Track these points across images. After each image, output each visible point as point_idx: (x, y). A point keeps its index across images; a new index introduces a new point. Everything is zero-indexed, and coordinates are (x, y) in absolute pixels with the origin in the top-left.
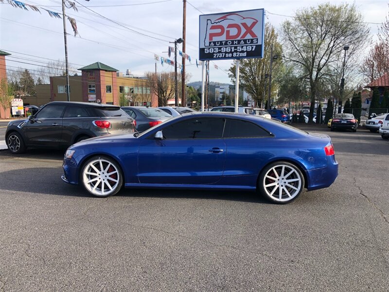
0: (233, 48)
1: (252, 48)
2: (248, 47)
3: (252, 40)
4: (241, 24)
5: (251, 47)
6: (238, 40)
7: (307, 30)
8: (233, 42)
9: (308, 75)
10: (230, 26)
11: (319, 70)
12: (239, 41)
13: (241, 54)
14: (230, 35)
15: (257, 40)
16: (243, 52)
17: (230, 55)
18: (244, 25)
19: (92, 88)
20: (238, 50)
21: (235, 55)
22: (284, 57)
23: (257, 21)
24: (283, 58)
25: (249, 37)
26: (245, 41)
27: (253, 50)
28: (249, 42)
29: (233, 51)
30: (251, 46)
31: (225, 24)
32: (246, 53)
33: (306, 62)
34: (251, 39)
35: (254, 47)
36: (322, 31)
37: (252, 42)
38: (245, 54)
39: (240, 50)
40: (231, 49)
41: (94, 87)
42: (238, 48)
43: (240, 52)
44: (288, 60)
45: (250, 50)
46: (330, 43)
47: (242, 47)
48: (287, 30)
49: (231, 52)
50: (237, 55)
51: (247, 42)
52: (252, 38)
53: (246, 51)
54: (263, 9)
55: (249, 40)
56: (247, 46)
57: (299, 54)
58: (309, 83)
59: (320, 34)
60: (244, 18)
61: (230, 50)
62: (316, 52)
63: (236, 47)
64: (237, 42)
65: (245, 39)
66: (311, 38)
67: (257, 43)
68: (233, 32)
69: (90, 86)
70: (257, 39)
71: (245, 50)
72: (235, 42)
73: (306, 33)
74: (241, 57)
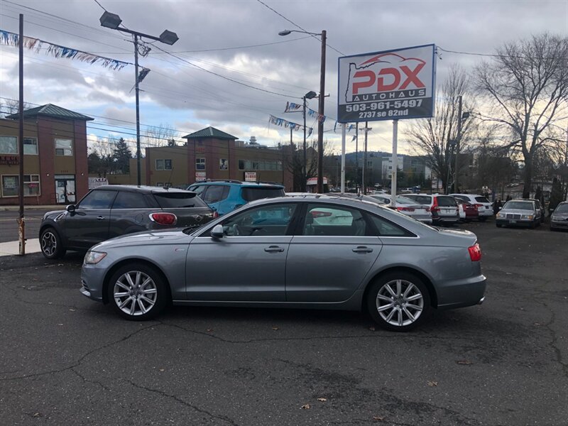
0: (388, 104)
1: (417, 102)
2: (411, 102)
3: (417, 91)
4: (401, 67)
5: (415, 101)
6: (395, 92)
7: (515, 73)
8: (387, 94)
9: (518, 142)
10: (384, 71)
11: (537, 133)
12: (397, 93)
13: (401, 113)
14: (384, 84)
15: (425, 91)
16: (403, 109)
17: (384, 114)
18: (405, 69)
19: (201, 163)
20: (396, 107)
21: (391, 113)
22: (480, 114)
23: (425, 63)
24: (478, 116)
25: (412, 86)
26: (406, 93)
27: (419, 105)
28: (412, 94)
29: (388, 107)
30: (416, 99)
31: (376, 68)
32: (407, 110)
33: (516, 121)
34: (415, 90)
35: (420, 101)
36: (539, 73)
37: (417, 94)
38: (406, 112)
39: (399, 106)
40: (385, 105)
41: (203, 161)
42: (396, 103)
43: (399, 109)
44: (485, 118)
45: (414, 105)
46: (555, 92)
47: (402, 102)
48: (483, 74)
49: (385, 110)
50: (394, 113)
51: (410, 95)
52: (417, 88)
53: (408, 108)
54: (433, 45)
55: (412, 91)
56: (409, 100)
57: (504, 109)
58: (521, 154)
59: (537, 78)
60: (405, 60)
61: (383, 107)
62: (531, 106)
63: (392, 103)
64: (394, 95)
65: (406, 89)
66: (523, 85)
67: (425, 95)
68: (389, 80)
69: (198, 161)
70: (425, 89)
71: (406, 106)
72: (391, 95)
73: (514, 77)
74: (400, 116)
